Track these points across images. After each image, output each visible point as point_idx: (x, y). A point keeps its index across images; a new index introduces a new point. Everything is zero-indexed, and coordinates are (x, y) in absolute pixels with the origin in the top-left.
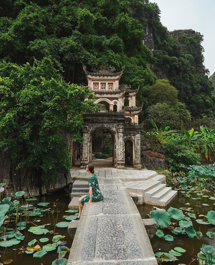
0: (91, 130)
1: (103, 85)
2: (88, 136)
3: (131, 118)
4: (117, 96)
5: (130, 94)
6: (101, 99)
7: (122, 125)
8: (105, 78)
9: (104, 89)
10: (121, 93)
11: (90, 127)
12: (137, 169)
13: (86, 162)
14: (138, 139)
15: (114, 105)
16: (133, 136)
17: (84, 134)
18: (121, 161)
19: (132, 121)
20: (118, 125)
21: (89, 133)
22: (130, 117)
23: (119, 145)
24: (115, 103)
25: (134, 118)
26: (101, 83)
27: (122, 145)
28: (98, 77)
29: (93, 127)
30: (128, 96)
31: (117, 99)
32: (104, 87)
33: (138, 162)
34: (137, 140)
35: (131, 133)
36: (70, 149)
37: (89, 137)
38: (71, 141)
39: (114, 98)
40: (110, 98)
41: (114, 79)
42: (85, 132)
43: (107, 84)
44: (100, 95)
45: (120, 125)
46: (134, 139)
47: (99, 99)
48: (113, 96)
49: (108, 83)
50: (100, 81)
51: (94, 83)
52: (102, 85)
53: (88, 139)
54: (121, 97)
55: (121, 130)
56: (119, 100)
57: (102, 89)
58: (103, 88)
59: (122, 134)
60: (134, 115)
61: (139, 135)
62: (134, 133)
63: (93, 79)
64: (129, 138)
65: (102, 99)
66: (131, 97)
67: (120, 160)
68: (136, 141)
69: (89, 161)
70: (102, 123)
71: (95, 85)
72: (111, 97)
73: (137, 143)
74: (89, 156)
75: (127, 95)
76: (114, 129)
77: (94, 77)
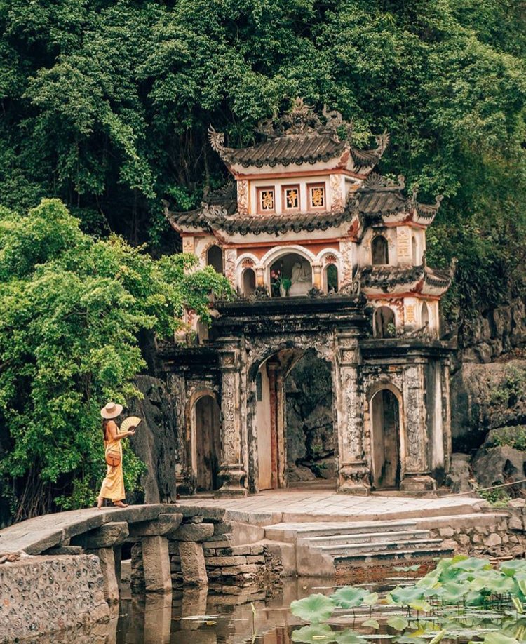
0: (250, 360)
1: (292, 194)
2: (241, 382)
3: (394, 308)
4: (331, 233)
5: (386, 220)
6: (279, 248)
7: (353, 337)
8: (293, 168)
9: (296, 206)
10: (342, 225)
11: (248, 351)
12: (409, 494)
13: (233, 473)
14: (415, 384)
15: (325, 265)
16: (395, 376)
17: (225, 377)
18: (352, 465)
19: (398, 320)
20: (339, 339)
21: (244, 370)
22: (387, 305)
23: (345, 408)
24: (332, 257)
25: (402, 310)
26: (283, 187)
27: (352, 410)
28: (266, 169)
29: (258, 349)
30: (381, 225)
31: (334, 243)
32: (296, 200)
33: (416, 468)
34: (409, 389)
35: (387, 366)
36: (184, 429)
37: (244, 385)
38: (189, 402)
39: (322, 242)
40: (310, 242)
41: (325, 170)
42: (228, 371)
43: (303, 188)
44: (274, 235)
45: (344, 338)
46: (402, 387)
47: (273, 250)
48: (317, 235)
49: (309, 185)
50: (277, 181)
51: (258, 189)
52: (288, 192)
53: (241, 392)
54: (345, 238)
55: (349, 357)
56: (341, 245)
57: (289, 206)
58: (294, 204)
59: (352, 372)
60: (401, 298)
61: (415, 369)
62: (400, 364)
63: (251, 175)
64: (385, 382)
65: (284, 247)
66: (394, 228)
67: (348, 462)
68: (406, 393)
69: (246, 468)
70: (287, 333)
71: (263, 193)
72: (311, 240)
73: (411, 400)
74: (246, 452)
75: (378, 223)
76: (327, 354)
77: (252, 170)
